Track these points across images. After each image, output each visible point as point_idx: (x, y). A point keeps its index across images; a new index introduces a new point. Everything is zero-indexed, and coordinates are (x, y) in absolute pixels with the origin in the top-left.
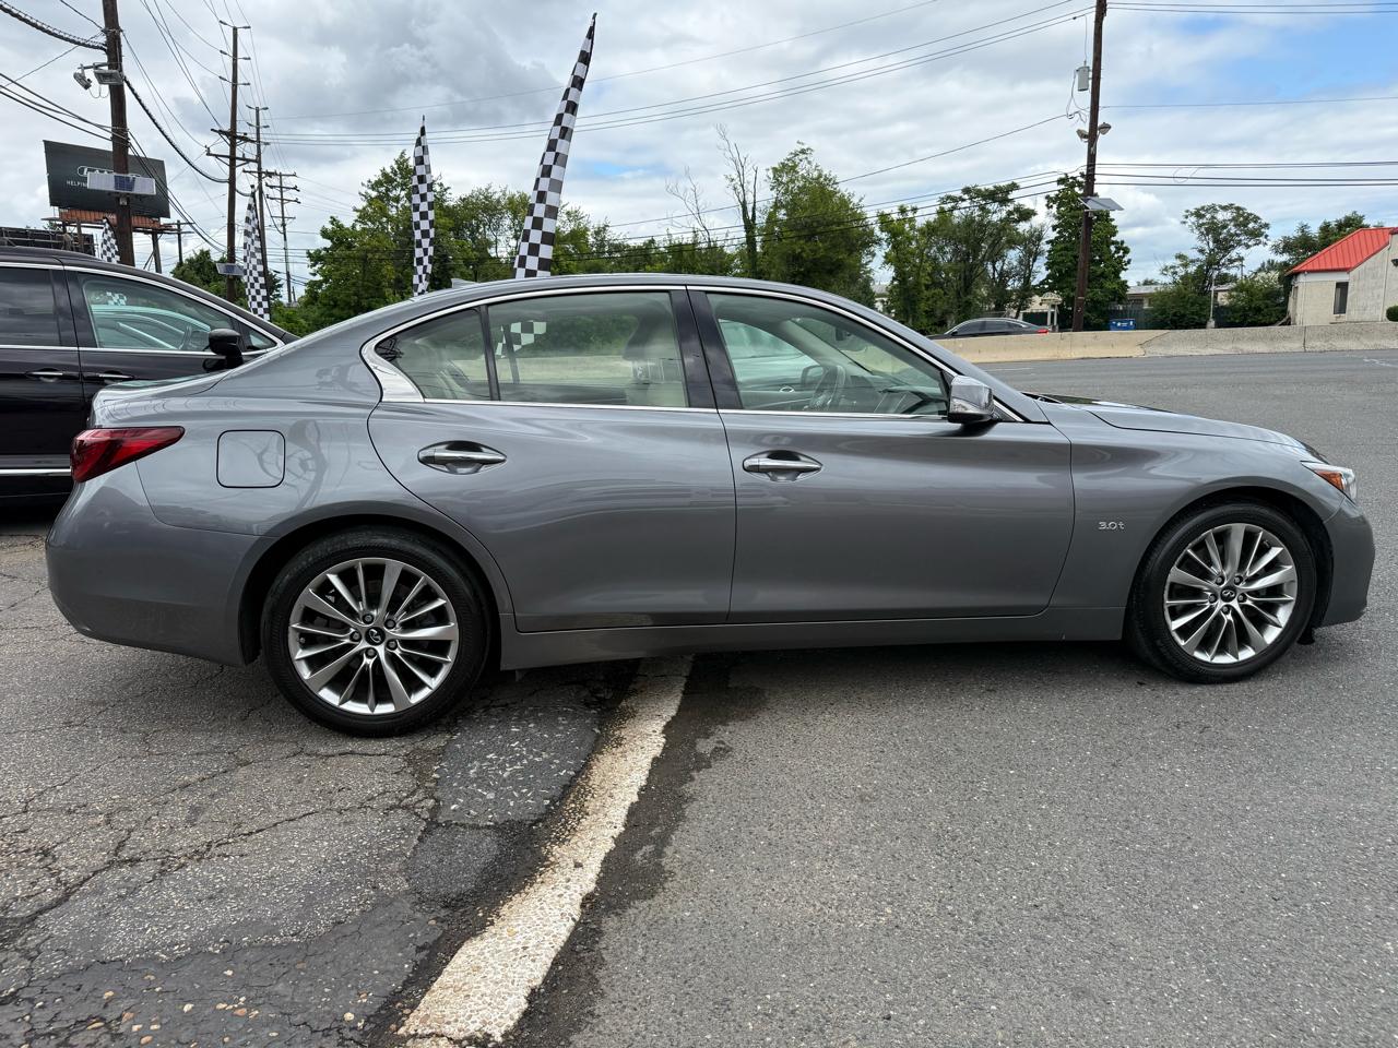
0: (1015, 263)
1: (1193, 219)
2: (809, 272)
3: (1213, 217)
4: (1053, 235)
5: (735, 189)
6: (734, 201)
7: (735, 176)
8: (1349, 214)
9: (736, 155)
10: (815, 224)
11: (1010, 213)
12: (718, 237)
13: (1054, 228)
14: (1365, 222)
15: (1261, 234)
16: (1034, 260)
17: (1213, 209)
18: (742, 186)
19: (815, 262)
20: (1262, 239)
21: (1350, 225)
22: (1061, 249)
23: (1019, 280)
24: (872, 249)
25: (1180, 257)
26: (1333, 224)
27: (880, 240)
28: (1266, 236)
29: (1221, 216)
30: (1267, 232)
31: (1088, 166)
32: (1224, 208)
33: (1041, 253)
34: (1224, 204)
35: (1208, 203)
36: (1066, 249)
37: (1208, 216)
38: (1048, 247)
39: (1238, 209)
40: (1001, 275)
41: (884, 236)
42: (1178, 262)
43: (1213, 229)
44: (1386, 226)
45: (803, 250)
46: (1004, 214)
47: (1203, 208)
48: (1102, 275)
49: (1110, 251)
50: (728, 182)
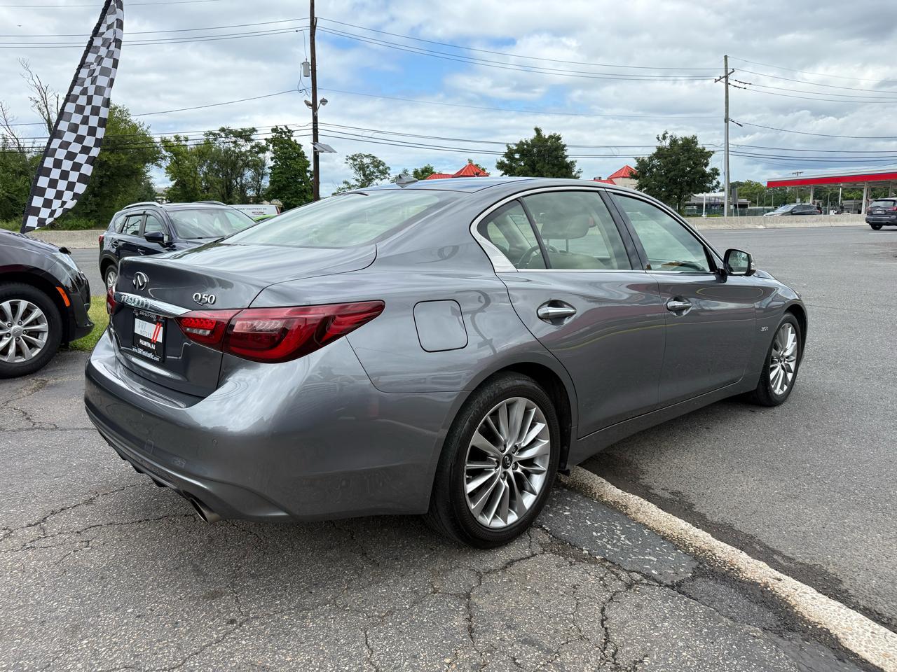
0: (250, 180)
1: (351, 161)
2: (113, 176)
3: (361, 161)
4: (272, 164)
5: (39, 109)
6: (40, 118)
7: (38, 98)
8: (426, 165)
9: (38, 84)
10: (117, 142)
11: (253, 147)
12: (26, 144)
13: (272, 159)
14: (433, 171)
15: (386, 173)
16: (262, 178)
17: (360, 156)
18: (46, 107)
19: (118, 168)
20: (387, 176)
21: (427, 171)
22: (278, 173)
23: (253, 190)
24: (159, 162)
25: (345, 182)
26: (420, 171)
27: (166, 157)
28: (389, 174)
29: (366, 161)
30: (389, 172)
31: (314, 123)
32: (367, 156)
33: (266, 174)
34: (366, 154)
35: (357, 153)
36: (281, 173)
37: (359, 160)
38: (270, 171)
39: (374, 157)
40: (241, 186)
41: (168, 154)
42: (345, 186)
43: (362, 168)
44: (443, 173)
45: (109, 159)
46: (248, 148)
47: (355, 155)
48: (305, 191)
49: (307, 176)
50: (33, 103)
